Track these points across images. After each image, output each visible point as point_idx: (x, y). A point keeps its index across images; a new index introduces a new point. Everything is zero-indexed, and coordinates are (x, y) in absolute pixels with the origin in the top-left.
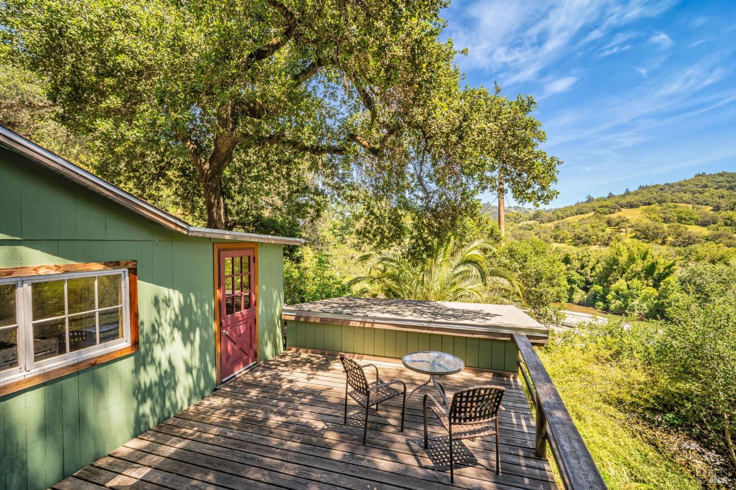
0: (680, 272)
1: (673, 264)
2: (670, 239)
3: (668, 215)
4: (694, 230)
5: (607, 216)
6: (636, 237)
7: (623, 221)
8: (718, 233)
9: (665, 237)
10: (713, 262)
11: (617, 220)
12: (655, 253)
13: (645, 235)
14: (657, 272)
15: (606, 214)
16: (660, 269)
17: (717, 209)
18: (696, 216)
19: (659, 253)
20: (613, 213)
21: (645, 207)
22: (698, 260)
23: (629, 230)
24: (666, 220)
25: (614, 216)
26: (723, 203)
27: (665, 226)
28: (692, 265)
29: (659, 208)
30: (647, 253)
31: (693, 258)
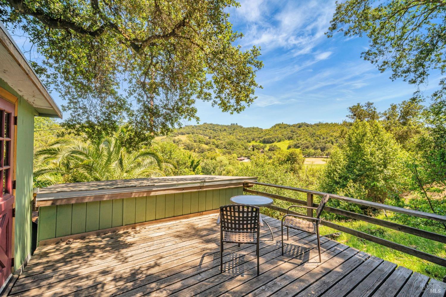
0: (202, 164)
1: (200, 161)
2: (196, 150)
3: (196, 139)
4: (204, 146)
5: (173, 138)
6: (185, 149)
7: (180, 141)
8: (211, 147)
9: (195, 149)
10: (211, 159)
11: (178, 140)
12: (194, 156)
13: (188, 148)
14: (194, 164)
15: (172, 137)
16: (195, 163)
17: (210, 138)
18: (204, 140)
19: (195, 156)
20: (175, 137)
21: (188, 135)
22: (207, 158)
23: (182, 145)
24: (195, 141)
25: (176, 138)
26: (212, 136)
27: (195, 144)
28: (205, 161)
29: (192, 136)
30: (190, 156)
31: (206, 158)
